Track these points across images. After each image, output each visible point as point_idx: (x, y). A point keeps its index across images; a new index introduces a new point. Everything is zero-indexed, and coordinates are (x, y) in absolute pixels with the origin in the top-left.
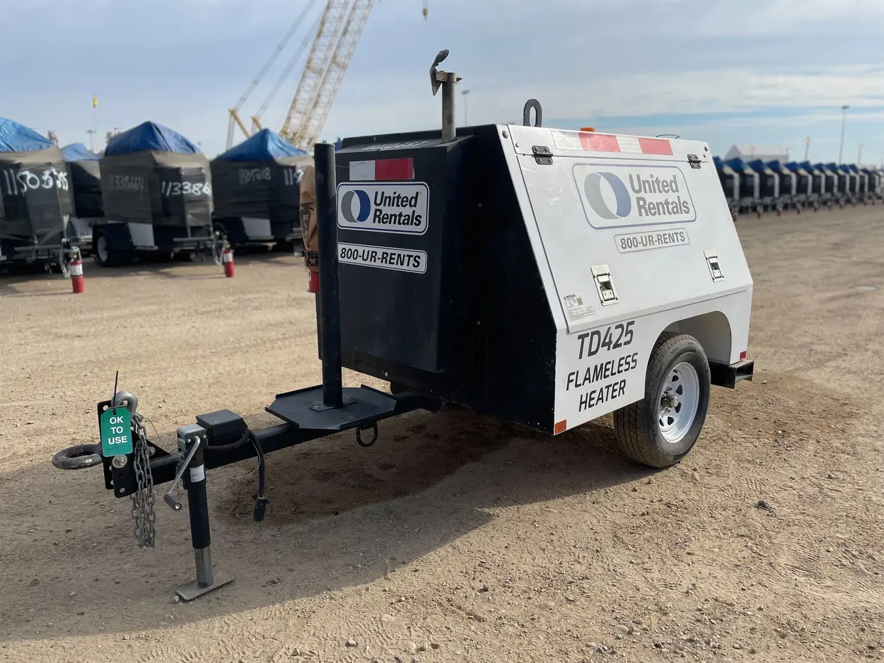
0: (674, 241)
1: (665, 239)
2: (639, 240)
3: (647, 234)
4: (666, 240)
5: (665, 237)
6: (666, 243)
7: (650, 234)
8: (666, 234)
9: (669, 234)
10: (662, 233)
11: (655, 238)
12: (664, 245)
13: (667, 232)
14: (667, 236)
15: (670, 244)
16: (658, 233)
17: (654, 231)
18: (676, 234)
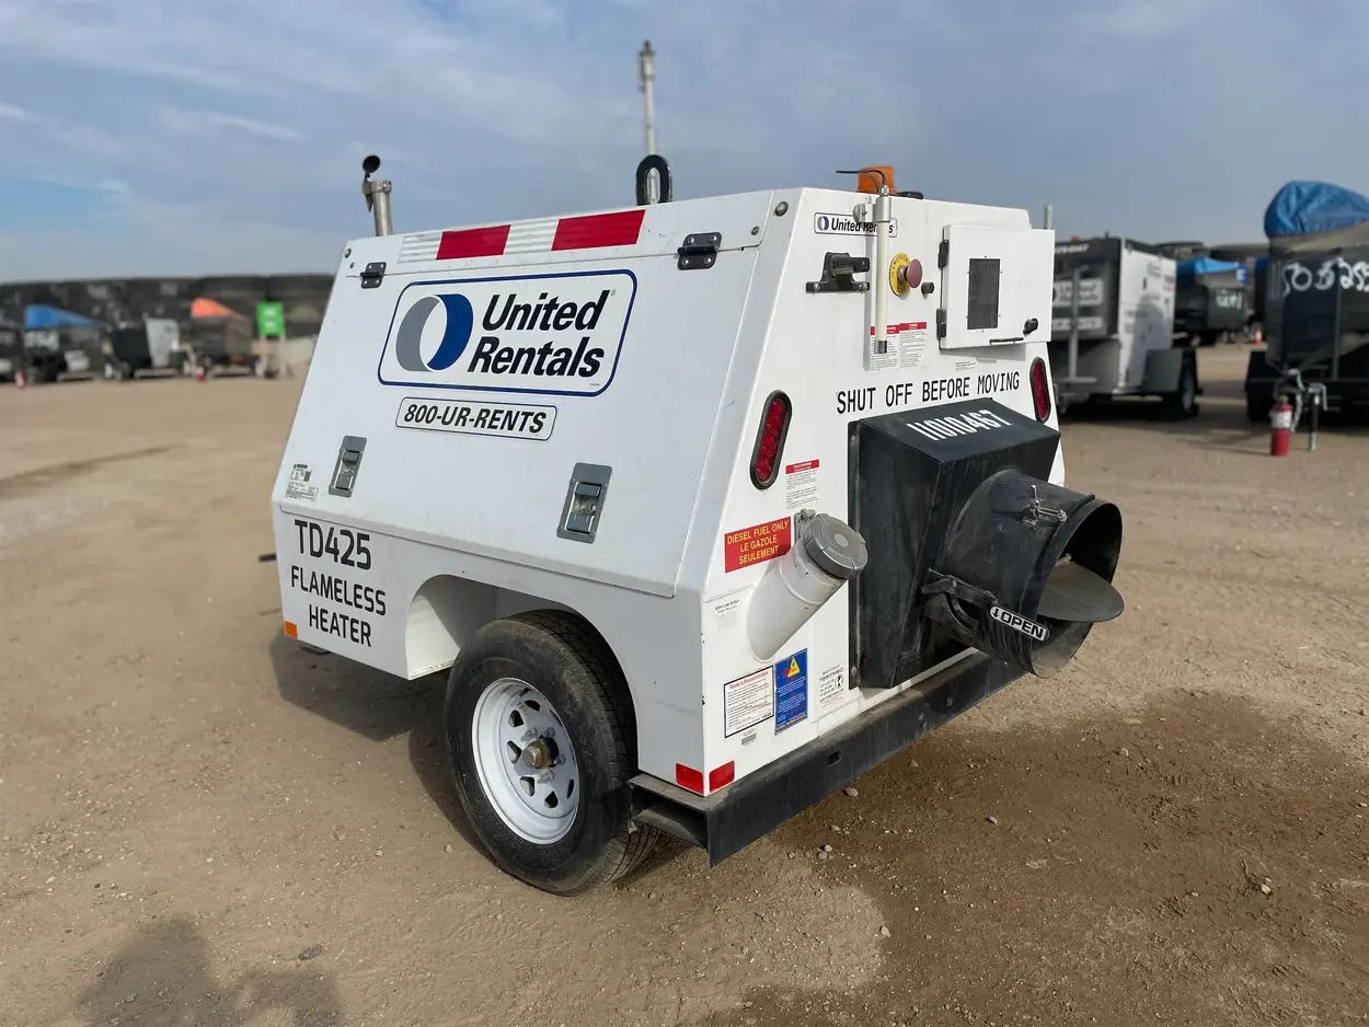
0: (511, 428)
1: (494, 419)
2: (441, 413)
3: (461, 405)
4: (495, 423)
5: (498, 416)
6: (490, 426)
7: (466, 405)
8: (502, 412)
9: (510, 413)
10: (492, 408)
11: (474, 414)
12: (486, 430)
13: (506, 409)
14: (502, 416)
15: (497, 431)
16: (485, 406)
17: (477, 402)
18: (527, 415)
